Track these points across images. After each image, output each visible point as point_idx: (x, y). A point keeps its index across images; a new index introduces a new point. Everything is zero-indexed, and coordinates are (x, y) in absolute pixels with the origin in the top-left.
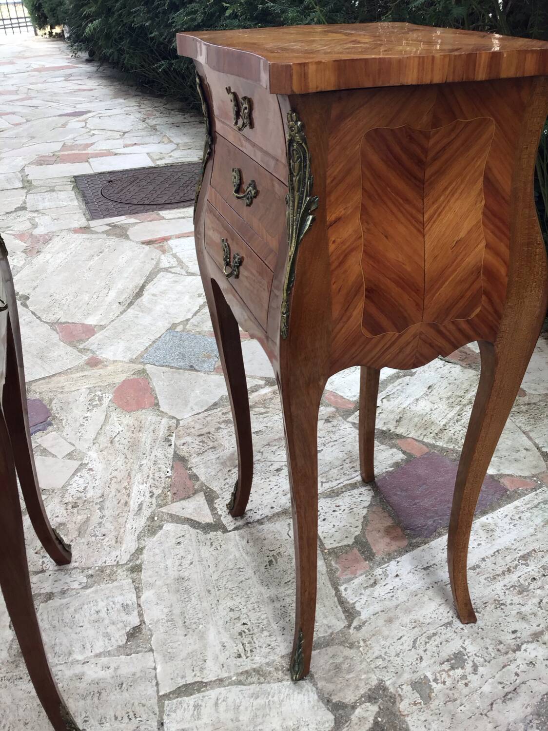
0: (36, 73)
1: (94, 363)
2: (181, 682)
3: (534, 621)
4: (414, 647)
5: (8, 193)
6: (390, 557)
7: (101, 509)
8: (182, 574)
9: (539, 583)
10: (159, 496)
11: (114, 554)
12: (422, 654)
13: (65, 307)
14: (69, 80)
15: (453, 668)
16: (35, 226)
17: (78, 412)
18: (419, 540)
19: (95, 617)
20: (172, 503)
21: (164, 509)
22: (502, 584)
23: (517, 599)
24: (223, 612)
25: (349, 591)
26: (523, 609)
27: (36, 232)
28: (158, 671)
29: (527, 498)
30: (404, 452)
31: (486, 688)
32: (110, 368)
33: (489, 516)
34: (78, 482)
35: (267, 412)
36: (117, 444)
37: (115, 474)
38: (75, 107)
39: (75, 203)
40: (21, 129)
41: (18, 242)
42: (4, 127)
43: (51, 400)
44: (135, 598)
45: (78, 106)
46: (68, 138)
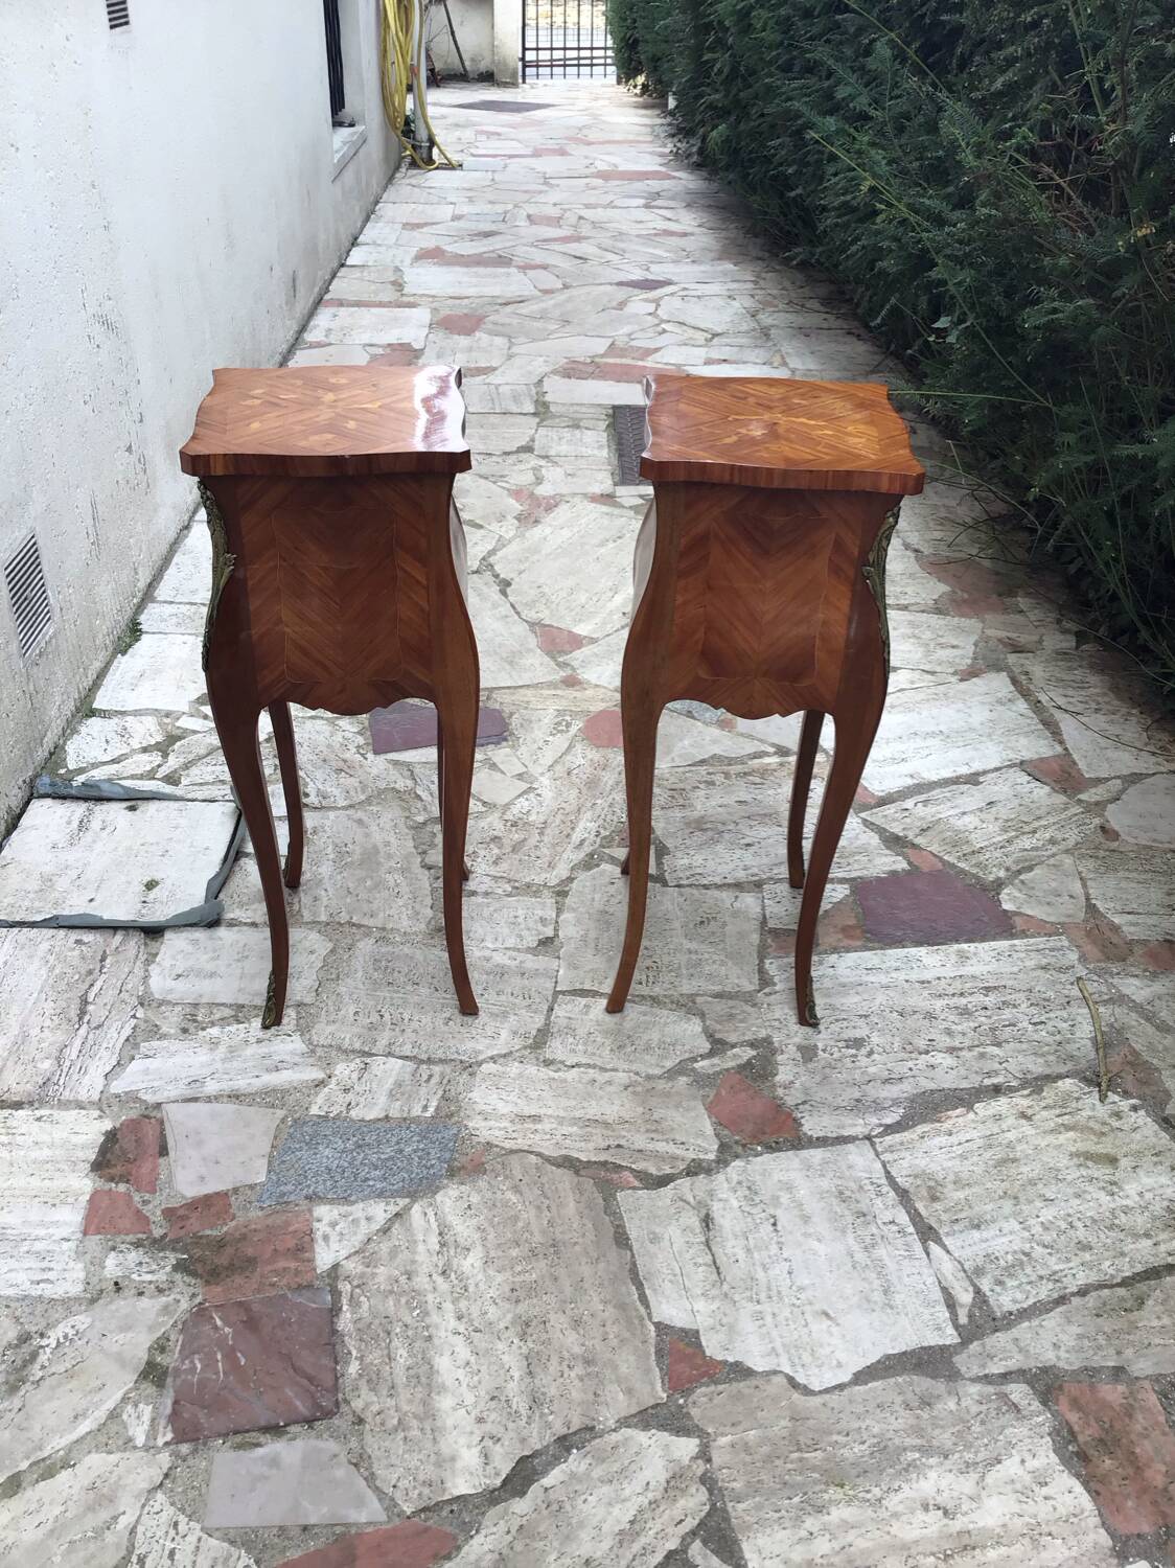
0: (600, 182)
1: (572, 682)
2: (578, 986)
3: (959, 1038)
5: (511, 419)
6: (835, 949)
7: (541, 834)
8: (606, 908)
9: (989, 1013)
10: (605, 838)
11: (544, 876)
13: (554, 606)
14: (654, 207)
15: (847, 1047)
16: (539, 480)
17: (539, 733)
18: (876, 945)
19: (512, 920)
20: (618, 846)
21: (607, 851)
22: (946, 1002)
23: (952, 1018)
25: (774, 966)
26: (954, 1027)
27: (541, 491)
28: (561, 972)
29: (1032, 941)
30: (910, 863)
31: (872, 1070)
32: (589, 693)
33: (972, 945)
34: (523, 804)
36: (574, 778)
37: (564, 805)
38: (647, 270)
39: (605, 453)
40: (552, 302)
41: (512, 501)
42: (526, 293)
43: (511, 714)
44: (554, 916)
45: (653, 268)
46: (621, 332)
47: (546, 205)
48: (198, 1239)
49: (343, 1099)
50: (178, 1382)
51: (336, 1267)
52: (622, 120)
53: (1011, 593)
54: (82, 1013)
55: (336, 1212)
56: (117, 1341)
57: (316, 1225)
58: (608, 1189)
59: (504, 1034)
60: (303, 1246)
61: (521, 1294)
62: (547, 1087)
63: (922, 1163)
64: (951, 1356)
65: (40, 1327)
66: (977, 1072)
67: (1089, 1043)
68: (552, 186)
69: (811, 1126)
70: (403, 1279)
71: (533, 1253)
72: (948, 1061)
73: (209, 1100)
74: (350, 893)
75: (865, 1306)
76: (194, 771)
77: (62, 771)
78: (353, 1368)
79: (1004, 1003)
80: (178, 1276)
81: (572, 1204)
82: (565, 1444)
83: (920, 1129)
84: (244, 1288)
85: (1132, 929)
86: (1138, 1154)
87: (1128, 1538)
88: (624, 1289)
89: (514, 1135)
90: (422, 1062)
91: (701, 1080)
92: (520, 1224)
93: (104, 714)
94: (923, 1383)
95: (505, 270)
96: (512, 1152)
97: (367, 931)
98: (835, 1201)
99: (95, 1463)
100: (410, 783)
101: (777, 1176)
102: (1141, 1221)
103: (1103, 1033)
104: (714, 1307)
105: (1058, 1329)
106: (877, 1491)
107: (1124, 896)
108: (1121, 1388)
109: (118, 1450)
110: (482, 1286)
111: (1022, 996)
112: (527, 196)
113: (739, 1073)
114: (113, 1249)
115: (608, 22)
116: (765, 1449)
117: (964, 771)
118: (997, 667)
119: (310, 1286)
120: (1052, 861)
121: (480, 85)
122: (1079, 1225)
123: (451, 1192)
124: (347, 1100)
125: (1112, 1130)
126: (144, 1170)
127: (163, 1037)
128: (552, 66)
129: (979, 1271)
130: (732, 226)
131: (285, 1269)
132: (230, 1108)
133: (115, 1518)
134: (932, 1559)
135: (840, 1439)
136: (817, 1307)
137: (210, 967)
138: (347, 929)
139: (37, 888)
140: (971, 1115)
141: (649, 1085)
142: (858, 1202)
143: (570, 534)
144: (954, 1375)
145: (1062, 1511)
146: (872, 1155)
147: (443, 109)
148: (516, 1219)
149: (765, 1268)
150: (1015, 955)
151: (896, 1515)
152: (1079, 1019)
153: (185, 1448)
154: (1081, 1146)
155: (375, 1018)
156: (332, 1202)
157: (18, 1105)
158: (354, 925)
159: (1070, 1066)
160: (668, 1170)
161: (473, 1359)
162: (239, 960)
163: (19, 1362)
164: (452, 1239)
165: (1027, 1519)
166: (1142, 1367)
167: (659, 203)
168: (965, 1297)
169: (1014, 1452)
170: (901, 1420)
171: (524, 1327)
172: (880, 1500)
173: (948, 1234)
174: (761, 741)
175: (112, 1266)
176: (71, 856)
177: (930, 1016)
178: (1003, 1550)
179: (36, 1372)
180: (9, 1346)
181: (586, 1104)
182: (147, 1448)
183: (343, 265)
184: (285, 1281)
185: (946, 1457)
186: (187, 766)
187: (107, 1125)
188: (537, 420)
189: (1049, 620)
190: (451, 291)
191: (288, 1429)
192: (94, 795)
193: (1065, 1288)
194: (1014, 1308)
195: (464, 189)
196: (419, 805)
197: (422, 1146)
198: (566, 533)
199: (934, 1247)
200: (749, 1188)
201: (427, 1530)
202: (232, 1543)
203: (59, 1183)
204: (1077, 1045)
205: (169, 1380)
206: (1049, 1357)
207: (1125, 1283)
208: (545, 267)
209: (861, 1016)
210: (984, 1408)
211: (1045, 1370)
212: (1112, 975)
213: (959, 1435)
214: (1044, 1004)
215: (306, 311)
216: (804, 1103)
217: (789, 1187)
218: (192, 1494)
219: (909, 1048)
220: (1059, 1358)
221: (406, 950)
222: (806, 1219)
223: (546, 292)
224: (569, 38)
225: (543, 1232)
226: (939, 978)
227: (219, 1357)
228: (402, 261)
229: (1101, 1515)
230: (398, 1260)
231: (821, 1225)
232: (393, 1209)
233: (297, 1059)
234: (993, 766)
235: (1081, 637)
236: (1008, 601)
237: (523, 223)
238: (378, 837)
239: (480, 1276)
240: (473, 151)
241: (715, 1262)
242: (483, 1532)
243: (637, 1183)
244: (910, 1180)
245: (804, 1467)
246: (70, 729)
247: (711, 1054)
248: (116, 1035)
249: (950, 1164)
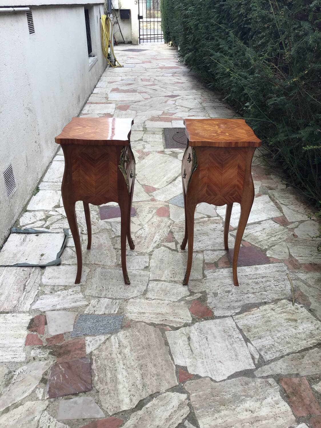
0: (160, 70)
1: (153, 200)
2: (155, 279)
3: (255, 290)
4: (218, 286)
6: (223, 268)
7: (145, 239)
8: (163, 258)
9: (263, 283)
10: (162, 240)
11: (146, 250)
12: (219, 288)
14: (174, 76)
15: (226, 293)
16: (144, 148)
19: (138, 262)
20: (165, 242)
21: (162, 243)
22: (252, 281)
23: (254, 285)
24: (171, 268)
25: (207, 272)
26: (254, 287)
27: (145, 150)
28: (150, 275)
29: (275, 264)
30: (242, 245)
31: (232, 298)
33: (259, 266)
34: (140, 232)
35: (203, 225)
36: (154, 225)
37: (151, 232)
38: (173, 92)
39: (162, 140)
40: (148, 101)
41: (137, 153)
42: (141, 99)
43: (137, 209)
44: (149, 261)
45: (174, 92)
46: (166, 109)
47: (146, 76)
48: (55, 346)
49: (93, 309)
50: (50, 383)
51: (91, 352)
52: (166, 53)
53: (269, 174)
54: (24, 288)
55: (91, 338)
56: (34, 373)
57: (86, 342)
58: (163, 331)
59: (136, 291)
60: (83, 347)
61: (140, 358)
62: (147, 305)
63: (246, 322)
64: (253, 372)
65: (14, 369)
66: (260, 299)
67: (290, 290)
68: (147, 71)
69: (217, 313)
70: (109, 355)
71: (143, 348)
72: (253, 296)
73: (58, 310)
74: (94, 256)
75: (231, 359)
76: (53, 225)
77: (19, 226)
78: (96, 378)
79: (267, 280)
80: (50, 356)
81: (153, 335)
82: (152, 397)
83: (245, 314)
84: (68, 358)
85: (301, 261)
86: (303, 319)
87: (300, 417)
88: (167, 356)
89: (138, 318)
90: (114, 299)
91: (187, 302)
92: (140, 340)
93: (30, 211)
94: (246, 379)
95: (135, 93)
96: (138, 322)
97: (99, 266)
98: (222, 333)
99: (28, 404)
100: (110, 227)
101: (207, 326)
102: (303, 336)
103: (293, 288)
104: (191, 360)
105: (281, 364)
106: (234, 407)
107: (299, 252)
108: (298, 379)
109: (35, 400)
110: (130, 357)
111: (272, 279)
112: (141, 74)
113: (197, 300)
114: (33, 349)
115: (162, 27)
116: (204, 397)
117: (257, 220)
118: (265, 193)
119: (85, 357)
120: (280, 244)
121: (128, 45)
122: (287, 337)
123: (121, 333)
124: (94, 309)
125: (296, 313)
126: (41, 329)
127: (46, 294)
128: (147, 39)
129: (261, 350)
130: (195, 80)
131: (78, 353)
132: (64, 312)
133: (34, 418)
134: (248, 424)
135: (224, 393)
136: (218, 360)
137: (58, 276)
138: (94, 265)
139: (12, 257)
140: (259, 310)
141: (174, 304)
142: (229, 333)
143: (152, 161)
144: (254, 377)
145: (282, 411)
146: (232, 320)
147: (118, 52)
148: (139, 339)
149: (204, 350)
150: (270, 268)
151: (239, 413)
152: (287, 284)
153: (52, 400)
154: (288, 317)
155: (101, 288)
156: (90, 336)
157: (8, 313)
158: (96, 264)
159: (284, 296)
160: (179, 326)
161: (127, 375)
162: (65, 274)
163: (8, 379)
164: (122, 345)
165: (273, 413)
166: (303, 373)
167: (176, 75)
168: (257, 357)
169: (270, 396)
170: (241, 388)
171: (141, 367)
172: (234, 409)
173: (252, 340)
174: (203, 214)
175: (33, 353)
176: (21, 248)
177: (248, 284)
178: (267, 421)
179: (13, 381)
180: (6, 374)
181: (157, 309)
182: (42, 400)
183: (92, 93)
184: (78, 356)
185: (252, 398)
186: (51, 224)
187: (31, 317)
188: (144, 132)
189: (279, 181)
190: (121, 99)
191: (79, 394)
192: (27, 232)
193: (283, 354)
194: (270, 359)
195: (124, 72)
196: (113, 233)
197: (114, 321)
198: (151, 161)
199: (248, 343)
200: (200, 330)
201: (116, 419)
202: (64, 423)
203: (19, 332)
204: (287, 291)
205: (48, 382)
206: (279, 371)
207: (299, 352)
208: (145, 92)
209: (229, 285)
210: (262, 385)
211: (278, 375)
212: (296, 273)
213: (255, 392)
214: (278, 281)
215: (82, 105)
216: (215, 307)
217: (210, 329)
218: (54, 411)
219: (242, 293)
220: (282, 372)
221: (110, 270)
222: (215, 337)
223: (146, 99)
224: (152, 32)
225: (146, 342)
226: (250, 275)
227: (61, 376)
228: (108, 92)
229: (292, 412)
230: (108, 350)
231: (219, 339)
232: (106, 337)
233: (81, 299)
234: (264, 219)
235: (287, 185)
236: (268, 176)
237: (140, 81)
238: (102, 242)
239: (129, 354)
240: (127, 62)
241: (191, 349)
242: (130, 419)
243: (170, 329)
244: (242, 327)
245: (215, 401)
246: (21, 215)
247: (190, 295)
248: (33, 294)
249: (253, 322)
